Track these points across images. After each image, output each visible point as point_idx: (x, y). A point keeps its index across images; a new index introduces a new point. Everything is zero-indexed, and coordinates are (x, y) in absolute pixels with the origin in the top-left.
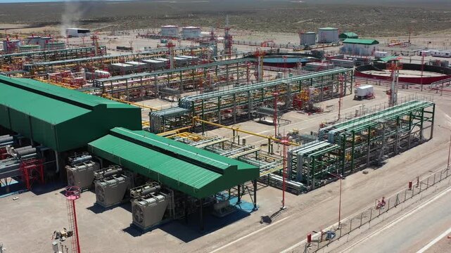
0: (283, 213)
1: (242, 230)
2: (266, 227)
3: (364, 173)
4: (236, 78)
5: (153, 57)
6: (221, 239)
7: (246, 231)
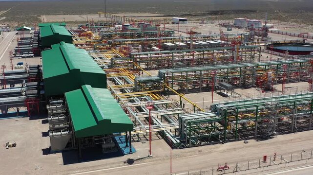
0: (147, 160)
1: (106, 165)
2: (127, 166)
3: (245, 143)
4: (244, 59)
5: (205, 40)
6: (86, 168)
7: (108, 166)
